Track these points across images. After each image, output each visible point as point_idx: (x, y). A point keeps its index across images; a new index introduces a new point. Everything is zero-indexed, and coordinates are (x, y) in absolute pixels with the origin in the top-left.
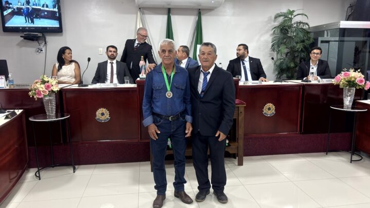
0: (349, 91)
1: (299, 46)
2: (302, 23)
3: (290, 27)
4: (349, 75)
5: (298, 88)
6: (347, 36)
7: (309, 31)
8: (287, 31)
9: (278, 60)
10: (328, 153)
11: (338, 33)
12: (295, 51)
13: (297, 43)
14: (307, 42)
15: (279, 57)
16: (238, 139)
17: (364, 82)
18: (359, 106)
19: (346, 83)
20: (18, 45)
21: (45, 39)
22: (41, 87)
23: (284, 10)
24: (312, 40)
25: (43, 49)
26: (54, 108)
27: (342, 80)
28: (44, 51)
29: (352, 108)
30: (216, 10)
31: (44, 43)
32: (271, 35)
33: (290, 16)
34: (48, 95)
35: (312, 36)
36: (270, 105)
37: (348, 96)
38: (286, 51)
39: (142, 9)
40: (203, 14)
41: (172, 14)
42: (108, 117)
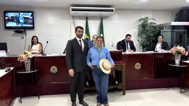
0: (178, 56)
1: (152, 34)
2: (153, 23)
3: (147, 25)
4: (177, 48)
5: (152, 55)
6: (176, 29)
7: (156, 27)
8: (146, 27)
9: (141, 41)
10: (169, 88)
11: (171, 28)
12: (150, 37)
13: (150, 33)
14: (155, 32)
15: (142, 39)
16: (122, 81)
17: (185, 52)
18: (183, 64)
19: (176, 52)
20: (12, 35)
21: (26, 32)
22: (24, 56)
23: (144, 17)
24: (158, 32)
25: (25, 37)
26: (30, 66)
27: (174, 51)
28: (25, 38)
29: (180, 65)
30: (110, 17)
31: (25, 34)
32: (138, 29)
33: (146, 20)
34: (27, 60)
35: (158, 29)
36: (138, 64)
37: (177, 59)
38: (145, 37)
39: (74, 17)
40: (104, 19)
41: (88, 20)
42: (56, 70)
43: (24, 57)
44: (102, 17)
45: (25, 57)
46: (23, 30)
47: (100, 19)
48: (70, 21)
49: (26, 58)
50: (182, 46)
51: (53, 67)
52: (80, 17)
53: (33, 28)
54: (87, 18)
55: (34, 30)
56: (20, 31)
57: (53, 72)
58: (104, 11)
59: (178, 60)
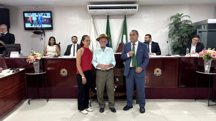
0: (207, 62)
2: (188, 21)
4: (206, 52)
7: (192, 25)
9: (172, 43)
10: (197, 100)
15: (173, 41)
19: (206, 56)
21: (44, 33)
27: (203, 55)
28: (44, 39)
29: (210, 72)
32: (168, 28)
36: (158, 69)
39: (93, 16)
40: (128, 18)
41: (110, 19)
42: (66, 73)
43: (31, 58)
44: (125, 15)
45: (33, 58)
46: (41, 31)
49: (34, 60)
51: (63, 69)
53: (51, 29)
55: (52, 31)
56: (38, 32)
57: (63, 75)
58: (125, 8)
59: (207, 66)
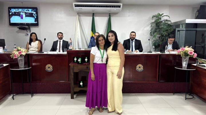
0: (185, 58)
2: (167, 20)
4: (185, 49)
7: (171, 25)
13: (163, 31)
14: (169, 31)
15: (154, 39)
17: (193, 54)
19: (183, 54)
21: (30, 29)
24: (172, 30)
25: (29, 34)
27: (181, 52)
29: (188, 68)
31: (29, 31)
32: (150, 27)
34: (20, 57)
36: (140, 65)
37: (184, 61)
40: (112, 16)
41: (95, 16)
43: (16, 54)
44: (110, 14)
45: (18, 54)
46: (27, 27)
47: (108, 15)
48: (75, 17)
50: (191, 47)
51: (48, 65)
52: (86, 14)
54: (93, 15)
55: (38, 27)
56: (23, 27)
